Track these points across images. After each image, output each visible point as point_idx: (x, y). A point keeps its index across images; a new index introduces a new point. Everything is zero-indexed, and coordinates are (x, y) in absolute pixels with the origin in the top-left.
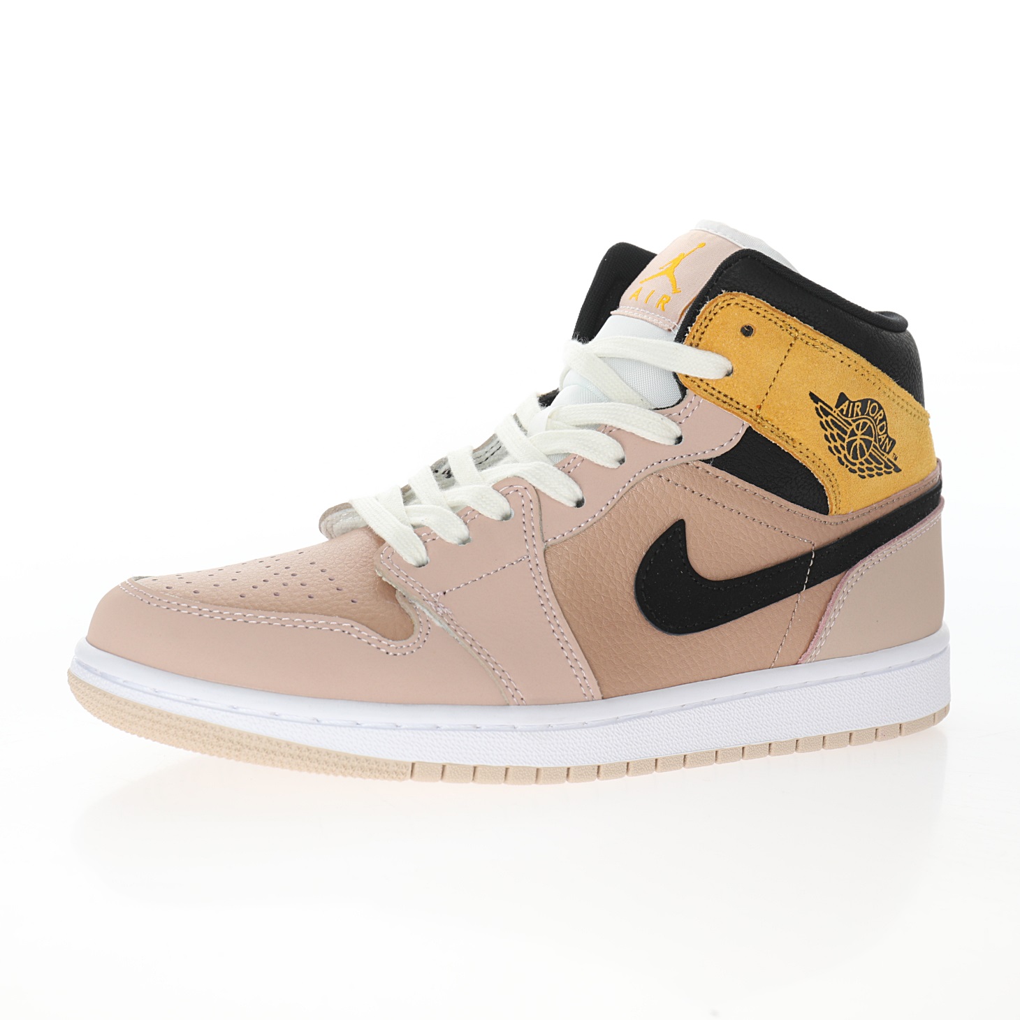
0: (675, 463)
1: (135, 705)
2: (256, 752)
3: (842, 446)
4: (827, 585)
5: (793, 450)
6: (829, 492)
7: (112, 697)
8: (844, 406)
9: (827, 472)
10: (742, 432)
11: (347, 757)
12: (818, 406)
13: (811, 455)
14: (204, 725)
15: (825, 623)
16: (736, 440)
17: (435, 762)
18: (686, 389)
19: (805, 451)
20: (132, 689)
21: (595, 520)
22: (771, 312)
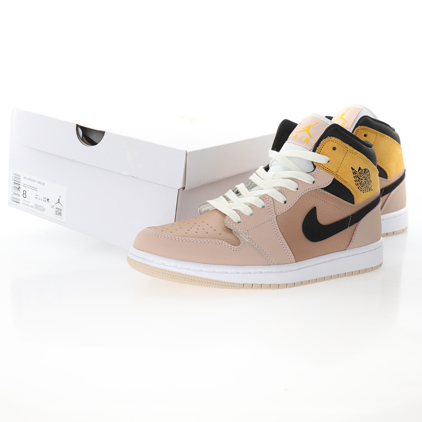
0: (313, 189)
1: (157, 268)
2: (196, 282)
3: (359, 183)
4: (354, 225)
5: (346, 185)
6: (355, 197)
7: (149, 266)
8: (360, 171)
9: (355, 191)
10: (332, 180)
11: (224, 283)
12: (353, 171)
13: (351, 186)
14: (180, 274)
15: (354, 237)
16: (331, 182)
17: (250, 283)
18: (316, 166)
19: (349, 185)
20: (156, 263)
21: (290, 207)
22: (341, 143)
